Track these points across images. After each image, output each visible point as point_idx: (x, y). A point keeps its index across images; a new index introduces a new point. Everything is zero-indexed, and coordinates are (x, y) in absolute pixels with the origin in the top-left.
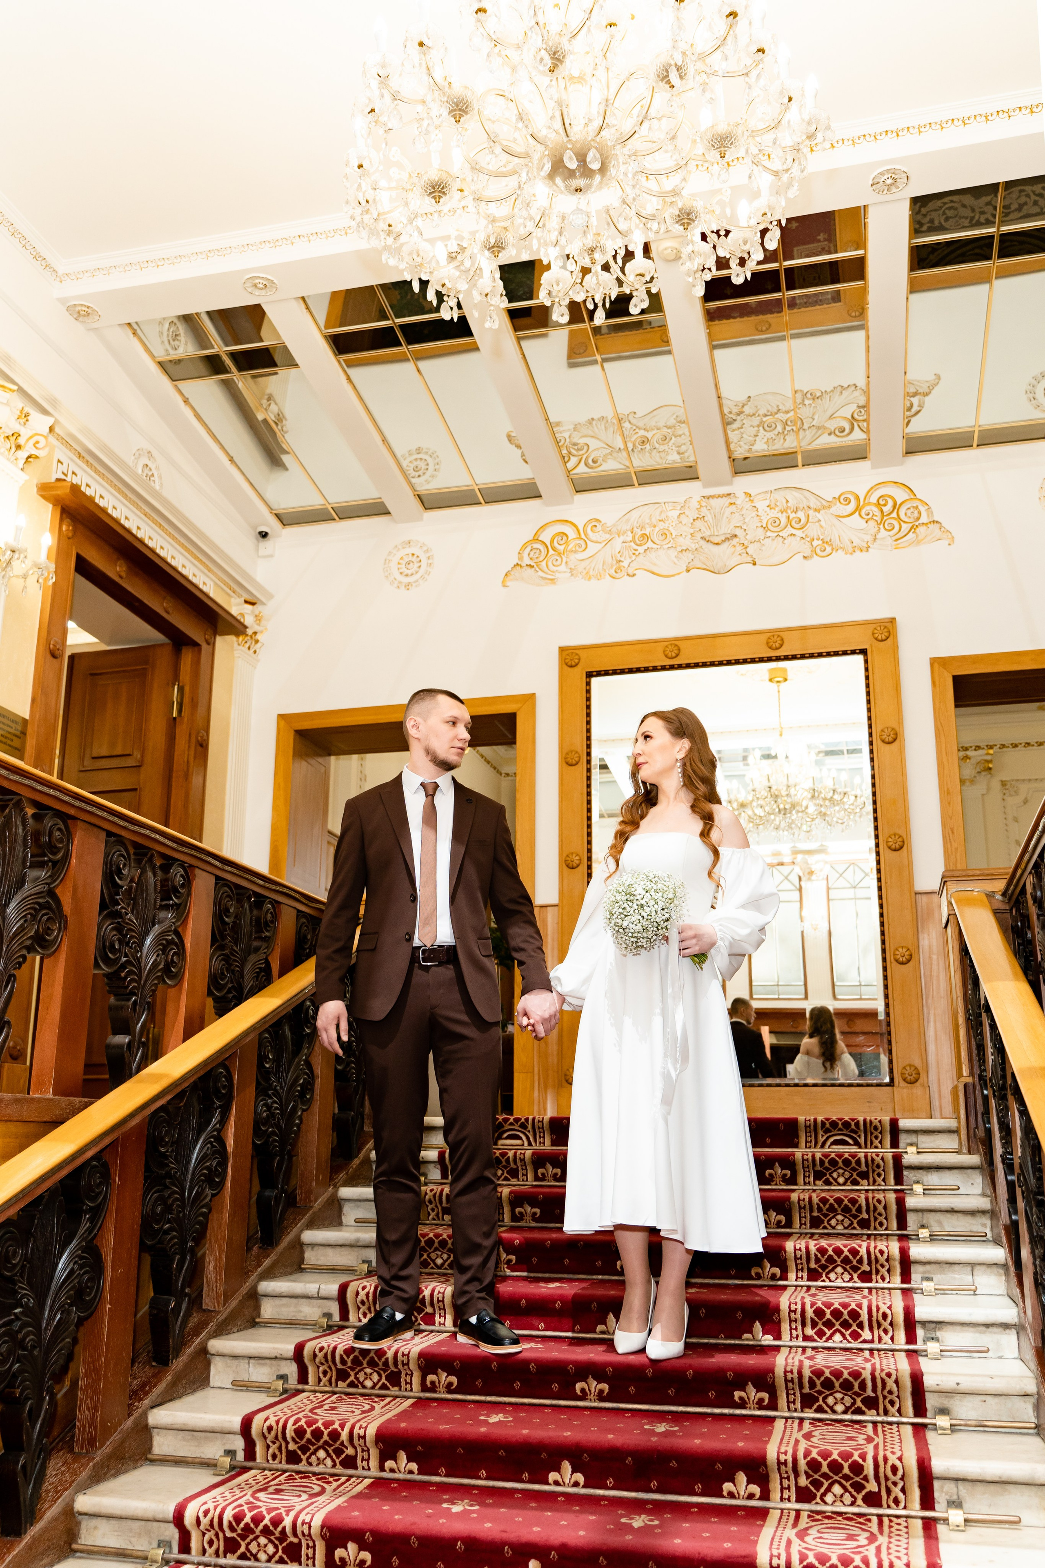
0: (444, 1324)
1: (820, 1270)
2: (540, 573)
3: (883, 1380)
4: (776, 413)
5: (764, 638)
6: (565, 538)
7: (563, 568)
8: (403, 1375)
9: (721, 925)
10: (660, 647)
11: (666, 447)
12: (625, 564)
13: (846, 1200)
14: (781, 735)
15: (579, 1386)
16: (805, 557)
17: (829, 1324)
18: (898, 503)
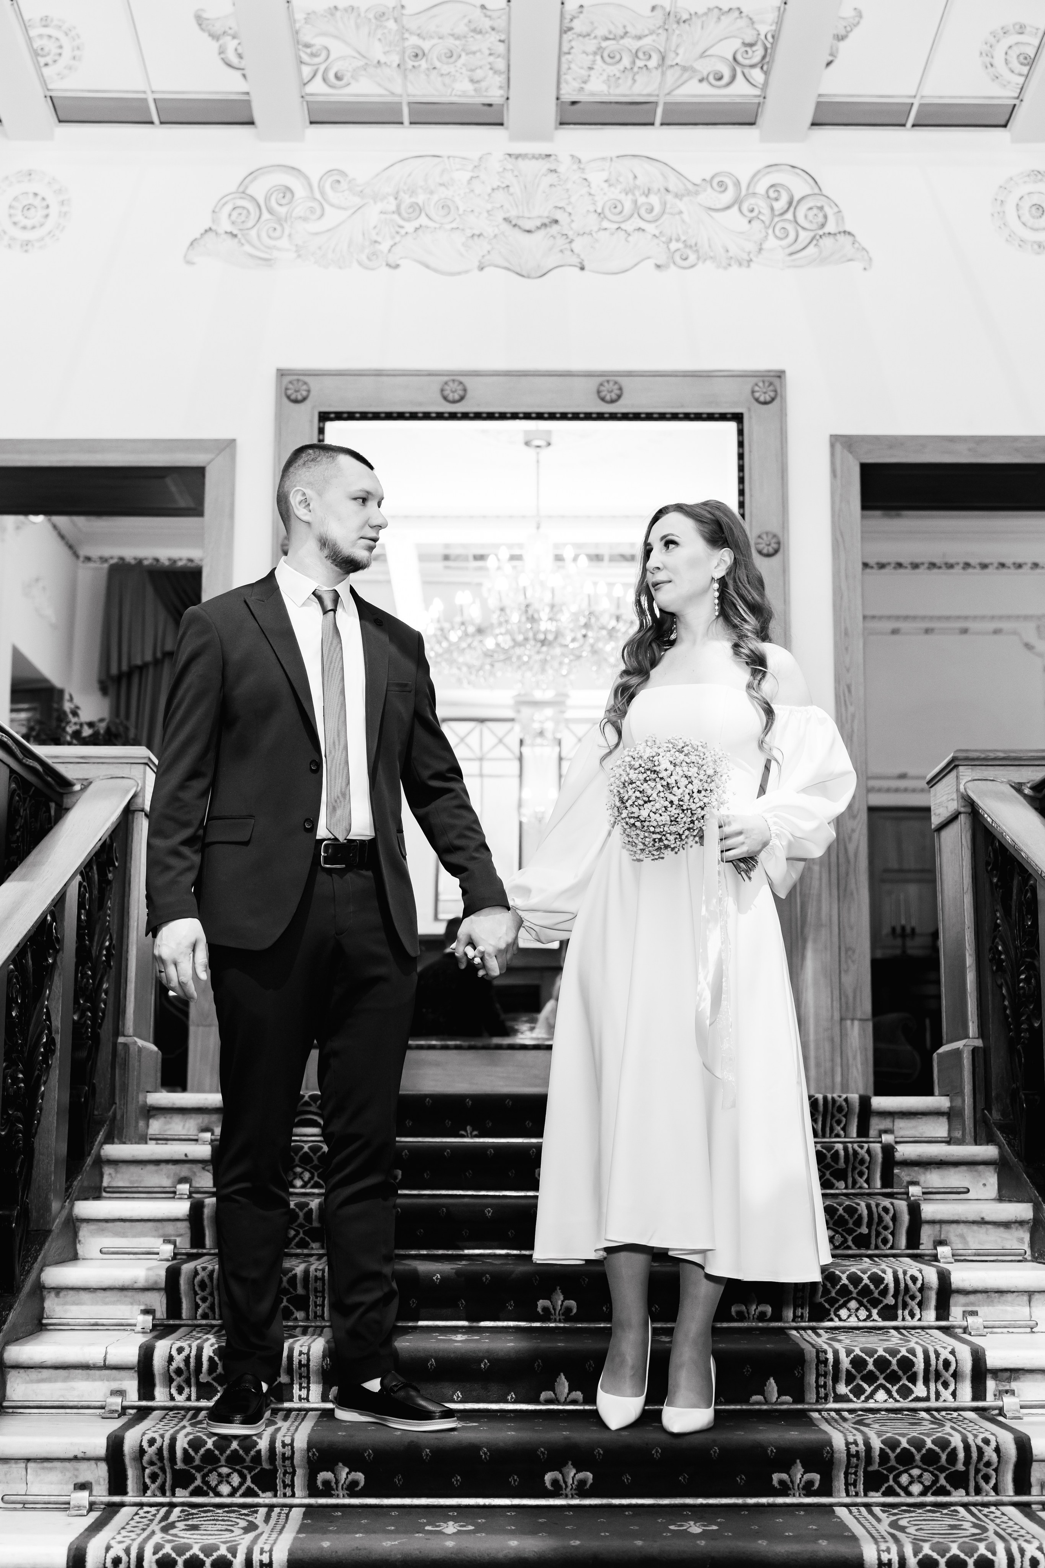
0: (307, 1399)
1: (827, 1306)
2: (247, 248)
3: (979, 1449)
4: (622, 37)
5: (594, 383)
6: (288, 195)
7: (284, 243)
8: (280, 1474)
9: (775, 816)
10: (435, 384)
11: (451, 69)
12: (384, 247)
13: (841, 1209)
14: (538, 528)
15: (548, 1477)
16: (658, 266)
17: (870, 1378)
18: (796, 198)
